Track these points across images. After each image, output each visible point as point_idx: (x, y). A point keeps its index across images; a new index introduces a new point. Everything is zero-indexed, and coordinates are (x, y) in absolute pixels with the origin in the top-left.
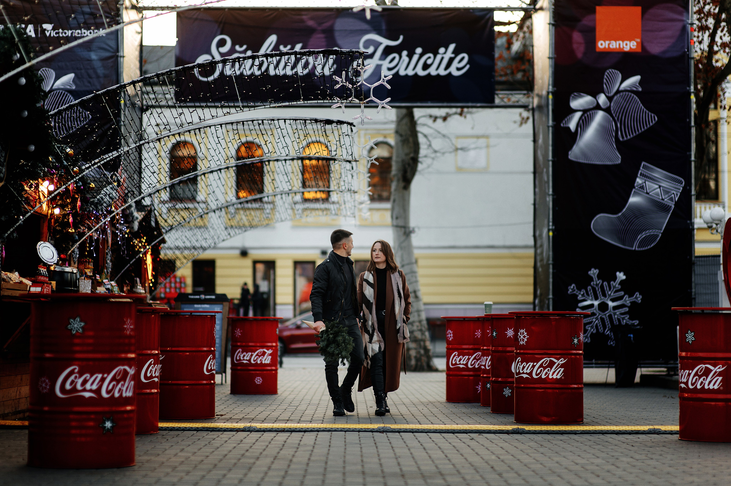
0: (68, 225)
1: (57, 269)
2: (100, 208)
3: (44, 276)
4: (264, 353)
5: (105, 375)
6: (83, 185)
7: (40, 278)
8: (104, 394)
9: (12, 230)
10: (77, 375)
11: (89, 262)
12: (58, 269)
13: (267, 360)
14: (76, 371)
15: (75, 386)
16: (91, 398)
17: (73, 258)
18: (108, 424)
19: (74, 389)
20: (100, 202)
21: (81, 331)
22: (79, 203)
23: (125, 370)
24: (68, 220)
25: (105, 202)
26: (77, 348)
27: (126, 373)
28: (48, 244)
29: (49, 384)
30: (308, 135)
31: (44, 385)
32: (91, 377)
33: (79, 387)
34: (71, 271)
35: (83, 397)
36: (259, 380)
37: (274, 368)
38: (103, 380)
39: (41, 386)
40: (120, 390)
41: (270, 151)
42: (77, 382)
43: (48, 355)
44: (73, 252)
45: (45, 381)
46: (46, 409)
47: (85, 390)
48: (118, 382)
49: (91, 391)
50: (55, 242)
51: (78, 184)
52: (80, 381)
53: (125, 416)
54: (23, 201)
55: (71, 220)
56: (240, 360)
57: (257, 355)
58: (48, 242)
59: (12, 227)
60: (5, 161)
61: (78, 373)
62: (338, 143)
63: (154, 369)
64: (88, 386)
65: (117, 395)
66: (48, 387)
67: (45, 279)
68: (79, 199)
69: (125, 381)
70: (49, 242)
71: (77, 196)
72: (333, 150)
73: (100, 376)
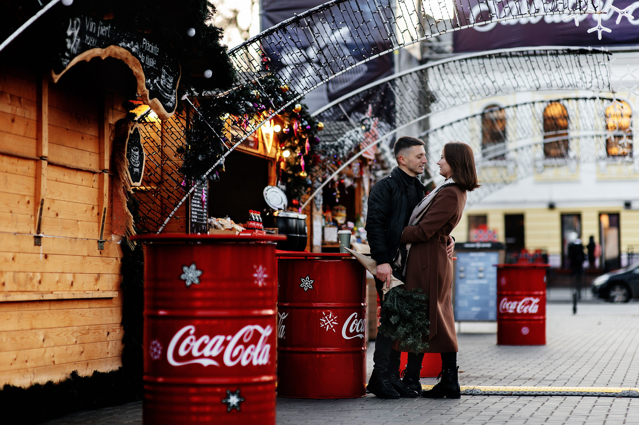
0: (298, 168)
1: (280, 215)
2: (340, 151)
3: (256, 221)
4: (530, 303)
5: (229, 338)
6: (309, 124)
7: (251, 223)
8: (228, 362)
9: (210, 170)
10: (193, 337)
11: (341, 210)
12: (282, 214)
13: (533, 309)
14: (192, 332)
15: (190, 352)
16: (210, 366)
17: (316, 205)
18: (234, 400)
19: (190, 356)
20: (341, 146)
21: (197, 281)
22: (307, 144)
23: (256, 331)
24: (300, 163)
25: (347, 145)
26: (198, 304)
27: (257, 335)
28: (276, 189)
29: (161, 348)
30: (561, 67)
31: (155, 350)
32: (211, 338)
33: (195, 353)
34: (296, 217)
35: (200, 365)
36: (525, 331)
37: (541, 318)
38: (226, 343)
39: (153, 351)
40: (249, 356)
41: (519, 85)
42: (193, 347)
43: (162, 313)
44: (315, 198)
45: (155, 345)
46: (160, 380)
47: (202, 357)
48: (246, 346)
49: (210, 357)
50: (287, 187)
51: (304, 124)
52: (196, 345)
53: (260, 388)
54: (222, 138)
55: (302, 163)
56: (505, 309)
57: (523, 304)
58: (277, 186)
59: (210, 168)
60: (174, 87)
61: (194, 334)
62: (593, 73)
63: (358, 325)
64: (206, 352)
65: (244, 363)
66: (160, 353)
67: (258, 224)
68: (307, 140)
69: (256, 345)
70: (279, 188)
71: (304, 137)
72: (588, 81)
73: (221, 338)
